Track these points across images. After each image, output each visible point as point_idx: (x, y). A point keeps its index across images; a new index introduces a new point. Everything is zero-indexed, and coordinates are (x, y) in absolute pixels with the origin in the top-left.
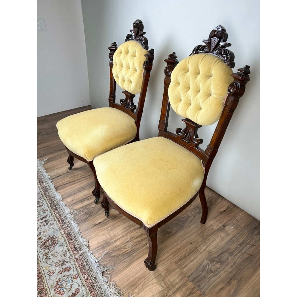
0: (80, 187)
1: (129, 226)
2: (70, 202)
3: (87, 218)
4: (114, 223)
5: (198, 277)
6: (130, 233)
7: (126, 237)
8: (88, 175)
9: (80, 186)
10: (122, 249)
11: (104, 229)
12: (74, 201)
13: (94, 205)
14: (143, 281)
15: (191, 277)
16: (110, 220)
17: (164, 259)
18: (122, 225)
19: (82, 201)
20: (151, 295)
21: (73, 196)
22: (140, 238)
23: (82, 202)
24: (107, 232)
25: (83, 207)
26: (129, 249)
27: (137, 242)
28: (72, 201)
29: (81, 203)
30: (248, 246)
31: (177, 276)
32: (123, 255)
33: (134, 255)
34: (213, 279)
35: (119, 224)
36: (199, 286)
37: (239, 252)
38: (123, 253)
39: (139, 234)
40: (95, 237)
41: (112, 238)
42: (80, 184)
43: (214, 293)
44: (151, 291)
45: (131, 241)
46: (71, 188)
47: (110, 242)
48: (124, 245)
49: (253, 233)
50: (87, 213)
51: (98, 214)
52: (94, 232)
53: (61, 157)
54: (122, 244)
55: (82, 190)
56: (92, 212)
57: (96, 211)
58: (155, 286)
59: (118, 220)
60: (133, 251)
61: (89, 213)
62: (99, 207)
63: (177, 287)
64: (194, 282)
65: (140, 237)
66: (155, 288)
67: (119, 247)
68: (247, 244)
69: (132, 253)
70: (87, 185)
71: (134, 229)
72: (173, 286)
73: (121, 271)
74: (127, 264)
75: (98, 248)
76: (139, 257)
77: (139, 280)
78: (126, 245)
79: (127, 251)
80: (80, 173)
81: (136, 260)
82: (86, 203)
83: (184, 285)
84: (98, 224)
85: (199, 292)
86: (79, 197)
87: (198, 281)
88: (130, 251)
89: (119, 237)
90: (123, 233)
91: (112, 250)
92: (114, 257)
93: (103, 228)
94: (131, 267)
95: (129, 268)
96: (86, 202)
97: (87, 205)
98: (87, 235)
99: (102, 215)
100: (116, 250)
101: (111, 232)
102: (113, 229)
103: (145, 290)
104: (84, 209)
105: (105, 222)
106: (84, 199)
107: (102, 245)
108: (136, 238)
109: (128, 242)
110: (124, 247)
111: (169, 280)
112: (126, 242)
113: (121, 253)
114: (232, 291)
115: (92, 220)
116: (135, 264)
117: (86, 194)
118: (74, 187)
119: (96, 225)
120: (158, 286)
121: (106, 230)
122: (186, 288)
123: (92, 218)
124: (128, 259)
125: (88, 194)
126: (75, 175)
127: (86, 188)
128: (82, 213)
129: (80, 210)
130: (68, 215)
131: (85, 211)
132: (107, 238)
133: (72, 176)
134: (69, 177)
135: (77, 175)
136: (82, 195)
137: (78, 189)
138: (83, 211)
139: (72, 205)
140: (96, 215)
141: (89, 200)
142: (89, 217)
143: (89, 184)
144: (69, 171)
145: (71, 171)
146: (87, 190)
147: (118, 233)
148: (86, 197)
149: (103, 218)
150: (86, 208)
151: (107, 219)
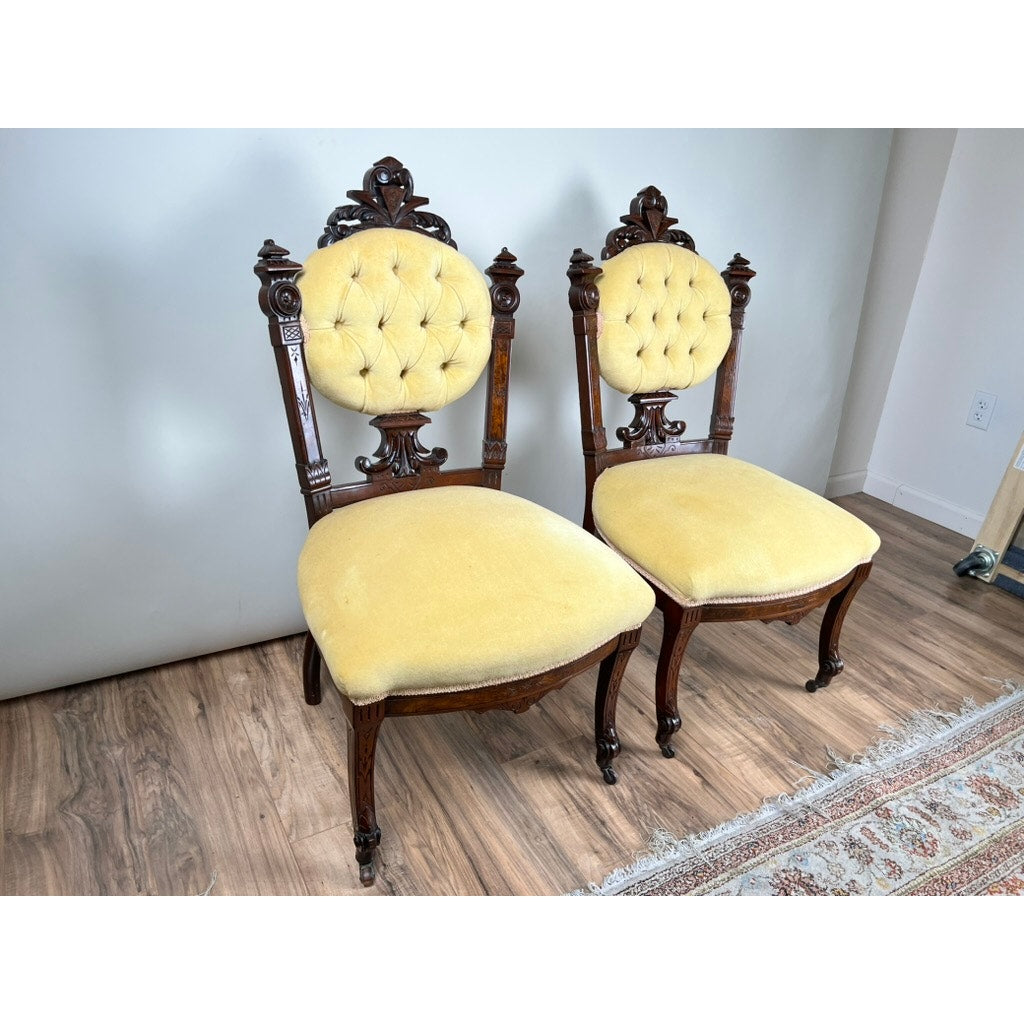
0: (515, 834)
2: (601, 858)
3: (680, 804)
7: (739, 724)
8: (438, 812)
9: (508, 835)
10: (776, 733)
11: (719, 765)
12: (598, 847)
13: (622, 789)
14: (843, 710)
19: (600, 824)
21: (569, 852)
23: (603, 823)
24: (728, 760)
25: (630, 819)
26: (773, 722)
28: (596, 852)
29: (609, 824)
32: (791, 733)
33: (784, 714)
38: (786, 733)
40: (750, 784)
41: (746, 750)
42: (495, 833)
44: (858, 701)
45: (749, 717)
46: (518, 864)
47: (759, 753)
48: (763, 730)
50: (659, 806)
51: (660, 778)
52: (732, 785)
54: (759, 733)
55: (536, 827)
56: (654, 794)
57: (648, 783)
58: (845, 694)
61: (658, 800)
62: (631, 777)
66: (849, 695)
67: (772, 738)
69: (782, 718)
70: (508, 810)
73: (832, 739)
74: (811, 727)
77: (843, 714)
78: (761, 725)
79: (778, 726)
82: (609, 810)
84: (702, 777)
86: (574, 832)
88: (778, 721)
89: (741, 737)
90: (724, 728)
91: (783, 751)
92: (801, 749)
93: (714, 767)
94: (818, 723)
95: (821, 725)
96: (604, 810)
97: (622, 807)
98: (745, 801)
99: (663, 767)
100: (781, 743)
101: (728, 750)
102: (715, 747)
103: (859, 708)
104: (640, 813)
105: (692, 764)
106: (587, 816)
107: (773, 769)
109: (751, 722)
110: (767, 730)
112: (752, 725)
113: (786, 736)
115: (689, 794)
116: (807, 716)
117: (563, 812)
118: (506, 850)
119: (705, 782)
121: (721, 761)
123: (679, 792)
124: (800, 726)
125: (560, 808)
126: (426, 859)
127: (527, 814)
128: (658, 819)
129: (643, 824)
130: (672, 855)
131: (647, 812)
132: (747, 759)
133: (427, 869)
134: (429, 880)
135: (426, 850)
136: (568, 823)
137: (528, 839)
138: (649, 815)
139: (619, 851)
140: (664, 782)
141: (594, 802)
142: (673, 800)
143: (500, 805)
144: (377, 886)
145: (378, 879)
146: (537, 811)
147: (726, 738)
148: (577, 811)
149: (676, 765)
150: (634, 809)
151: (682, 758)
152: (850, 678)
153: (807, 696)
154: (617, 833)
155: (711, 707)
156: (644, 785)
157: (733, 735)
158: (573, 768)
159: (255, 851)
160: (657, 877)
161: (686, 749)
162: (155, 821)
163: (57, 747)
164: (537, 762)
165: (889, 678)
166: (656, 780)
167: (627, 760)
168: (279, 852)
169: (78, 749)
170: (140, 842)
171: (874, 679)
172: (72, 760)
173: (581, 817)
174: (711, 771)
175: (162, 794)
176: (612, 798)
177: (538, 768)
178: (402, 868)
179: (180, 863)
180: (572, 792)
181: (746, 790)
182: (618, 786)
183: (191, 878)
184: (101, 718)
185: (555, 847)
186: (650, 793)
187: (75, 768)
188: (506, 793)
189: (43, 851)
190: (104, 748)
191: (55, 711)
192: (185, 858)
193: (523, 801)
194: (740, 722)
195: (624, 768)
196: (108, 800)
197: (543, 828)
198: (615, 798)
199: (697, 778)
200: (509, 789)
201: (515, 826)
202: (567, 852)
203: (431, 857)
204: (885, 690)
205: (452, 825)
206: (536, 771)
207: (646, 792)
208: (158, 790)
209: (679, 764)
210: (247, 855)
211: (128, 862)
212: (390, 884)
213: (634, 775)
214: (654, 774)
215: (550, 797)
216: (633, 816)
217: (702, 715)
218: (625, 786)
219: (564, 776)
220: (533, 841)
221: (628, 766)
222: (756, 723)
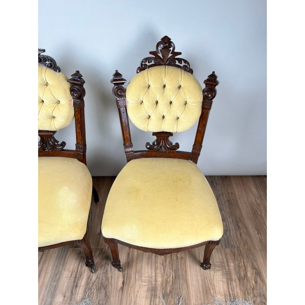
0: (50, 277)
1: (148, 259)
2: (64, 300)
3: (106, 292)
4: (135, 269)
5: (225, 241)
6: (156, 262)
7: (159, 269)
9: (48, 275)
10: (169, 280)
11: (134, 283)
12: (67, 295)
13: (94, 277)
14: (208, 282)
15: (223, 246)
16: (128, 271)
17: (199, 253)
18: (142, 263)
19: (75, 285)
20: (221, 282)
22: (168, 257)
23: (77, 286)
24: (139, 282)
25: (85, 289)
26: (172, 274)
27: (170, 263)
28: (64, 296)
29: (78, 288)
30: (221, 196)
31: (217, 255)
32: (175, 282)
33: (180, 273)
34: (232, 234)
35: (139, 265)
36: (232, 246)
37: (222, 205)
38: (173, 281)
40: (136, 297)
41: (150, 282)
42: (46, 273)
43: (241, 242)
44: (218, 281)
45: (166, 267)
47: (153, 285)
48: (165, 276)
49: (214, 186)
50: (99, 290)
51: (110, 278)
52: (130, 294)
54: (162, 276)
55: (58, 277)
56: (102, 284)
57: (104, 278)
58: (216, 275)
59: (134, 263)
60: (176, 271)
61: (101, 287)
62: (102, 272)
63: (225, 260)
64: (227, 247)
66: (217, 276)
67: (165, 281)
68: (220, 196)
69: (178, 274)
70: (56, 267)
72: (223, 262)
73: (188, 293)
74: (185, 284)
75: (152, 302)
76: (185, 271)
77: (205, 284)
78: (167, 273)
79: (173, 277)
81: (186, 274)
82: (83, 283)
83: (226, 255)
84: (123, 285)
85: (235, 249)
86: (65, 285)
87: (228, 244)
88: (175, 274)
89: (154, 275)
90: (151, 268)
91: (163, 289)
92: (171, 292)
93: (132, 283)
94: (190, 283)
95: (190, 285)
96: (81, 282)
97: (87, 283)
99: (115, 274)
100: (166, 285)
101: (143, 278)
102: (140, 274)
103: (215, 284)
104: (90, 289)
105: (125, 277)
106: (74, 281)
107: (152, 295)
108: (166, 261)
109: (164, 270)
110: (167, 276)
111: (217, 262)
112: (163, 271)
113: (171, 283)
114: (245, 230)
115: (113, 289)
116: (189, 278)
117: (70, 276)
119: (122, 288)
120: (217, 273)
121: (136, 282)
122: (229, 255)
123: (110, 287)
124: (181, 281)
125: (70, 273)
127: (60, 270)
128: (93, 296)
129: (87, 294)
131: (93, 290)
132: (146, 286)
136: (67, 280)
137: (52, 280)
138: (92, 291)
139: (71, 300)
140: (110, 281)
141: (81, 277)
142: (105, 290)
143: (56, 264)
146: (63, 271)
147: (148, 273)
148: (74, 278)
149: (120, 276)
150: (90, 286)
151: (125, 274)
152: (227, 267)
153: (198, 268)
154: (77, 293)
156: (102, 278)
157: (152, 273)
161: (129, 271)
164: (80, 252)
165: (246, 275)
166: (108, 278)
167: (107, 265)
171: (238, 273)
173: (73, 280)
174: (129, 285)
176: (88, 278)
177: (78, 255)
180: (79, 269)
181: (133, 299)
182: (94, 274)
185: (56, 288)
186: (101, 282)
188: (62, 260)
193: (63, 265)
194: (160, 268)
195: (103, 268)
197: (59, 279)
198: (89, 279)
199: (121, 284)
201: (53, 274)
202: (57, 292)
204: (237, 281)
206: (77, 255)
207: (100, 282)
214: (109, 274)
215: (72, 268)
216: (88, 288)
218: (96, 275)
219: (82, 262)
220: (52, 282)
221: (105, 268)
222: (166, 271)
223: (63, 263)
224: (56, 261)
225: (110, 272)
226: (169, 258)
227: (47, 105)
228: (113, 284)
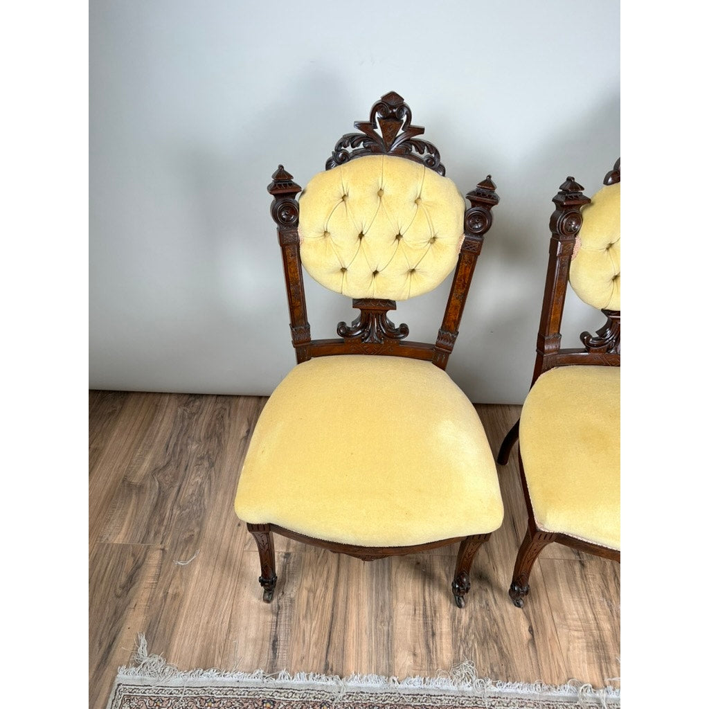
0: (370, 613)
1: (569, 582)
2: (415, 662)
3: (500, 649)
6: (588, 591)
7: (598, 604)
8: (334, 571)
9: (366, 610)
11: (554, 632)
12: (418, 651)
13: (464, 615)
16: (532, 605)
18: (559, 592)
19: (430, 633)
23: (434, 634)
24: (565, 631)
25: (454, 641)
28: (415, 655)
29: (437, 638)
35: (552, 595)
39: (598, 576)
40: (568, 661)
41: (587, 630)
42: (359, 604)
45: (611, 601)
46: (359, 635)
47: (597, 638)
48: (616, 619)
50: (483, 642)
51: (499, 620)
52: (552, 654)
53: (175, 596)
54: (611, 620)
55: (387, 613)
56: (486, 631)
57: (487, 619)
59: (541, 590)
61: (485, 637)
62: (478, 607)
65: (606, 580)
70: (377, 592)
71: (582, 577)
75: (604, 670)
80: (307, 582)
82: (444, 626)
84: (533, 635)
86: (409, 632)
89: (590, 616)
90: (581, 602)
93: (549, 631)
96: (441, 625)
97: (455, 630)
98: (554, 674)
99: (507, 611)
101: (571, 622)
102: (562, 614)
104: (465, 641)
105: (532, 619)
106: (425, 624)
107: (599, 658)
108: (607, 588)
109: (610, 606)
112: (608, 610)
117: (412, 612)
118: (359, 621)
119: (532, 641)
121: (558, 629)
123: (505, 638)
125: (412, 607)
126: (308, 601)
127: (387, 601)
128: (475, 653)
129: (462, 651)
130: (466, 687)
131: (471, 642)
132: (582, 638)
133: (305, 608)
134: (301, 618)
135: (312, 595)
136: (410, 622)
137: (376, 620)
138: (470, 646)
139: (431, 662)
140: (500, 625)
141: (438, 615)
142: (497, 643)
143: (374, 586)
144: (272, 605)
145: (275, 601)
146: (394, 602)
147: (577, 611)
148: (421, 616)
149: (519, 615)
150: (463, 635)
151: (528, 612)
154: (438, 648)
155: (584, 577)
156: (483, 619)
157: (585, 612)
158: (440, 579)
159: (224, 547)
160: (443, 698)
161: (536, 606)
162: (189, 502)
163: (170, 431)
164: (418, 563)
166: (495, 620)
167: (484, 592)
168: (235, 553)
169: (178, 437)
170: (176, 512)
172: (172, 444)
173: (421, 622)
174: (544, 633)
175: (200, 485)
176: (453, 618)
177: (416, 568)
178: (292, 601)
179: (187, 535)
180: (427, 599)
181: (561, 664)
182: (463, 610)
183: (187, 548)
184: (197, 420)
185: (390, 636)
186: (483, 627)
187: (170, 450)
188: (383, 578)
189: (134, 496)
190: (190, 441)
191: (179, 406)
192: (190, 534)
193: (390, 590)
194: (601, 602)
195: (477, 598)
196: (175, 477)
197: (391, 617)
198: (454, 620)
199: (528, 633)
200: (387, 576)
201: (374, 606)
202: (395, 646)
203: (311, 600)
205: (336, 585)
206: (413, 570)
207: (480, 626)
208: (200, 481)
209: (522, 615)
210: (219, 548)
211: (165, 523)
212: (279, 608)
213: (481, 607)
214: (497, 613)
215: (410, 595)
216: (458, 639)
217: (570, 580)
218: (468, 613)
219: (429, 583)
220: (378, 623)
221: (481, 597)
222: (614, 609)
223: (390, 585)
224: (372, 581)
225: (494, 605)
226: (613, 582)
227: (411, 246)
228: (509, 632)
